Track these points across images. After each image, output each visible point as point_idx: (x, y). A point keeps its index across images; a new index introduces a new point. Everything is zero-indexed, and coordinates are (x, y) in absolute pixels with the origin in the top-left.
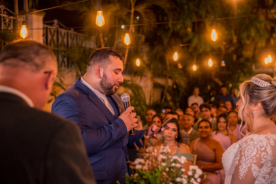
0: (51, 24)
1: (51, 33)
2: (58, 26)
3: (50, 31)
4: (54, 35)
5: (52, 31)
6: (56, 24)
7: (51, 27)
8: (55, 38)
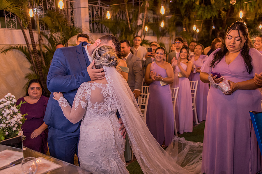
0: (96, 4)
1: (96, 10)
2: (101, 4)
3: (95, 8)
4: (98, 11)
5: (97, 8)
6: (99, 3)
7: (96, 6)
8: (99, 13)
